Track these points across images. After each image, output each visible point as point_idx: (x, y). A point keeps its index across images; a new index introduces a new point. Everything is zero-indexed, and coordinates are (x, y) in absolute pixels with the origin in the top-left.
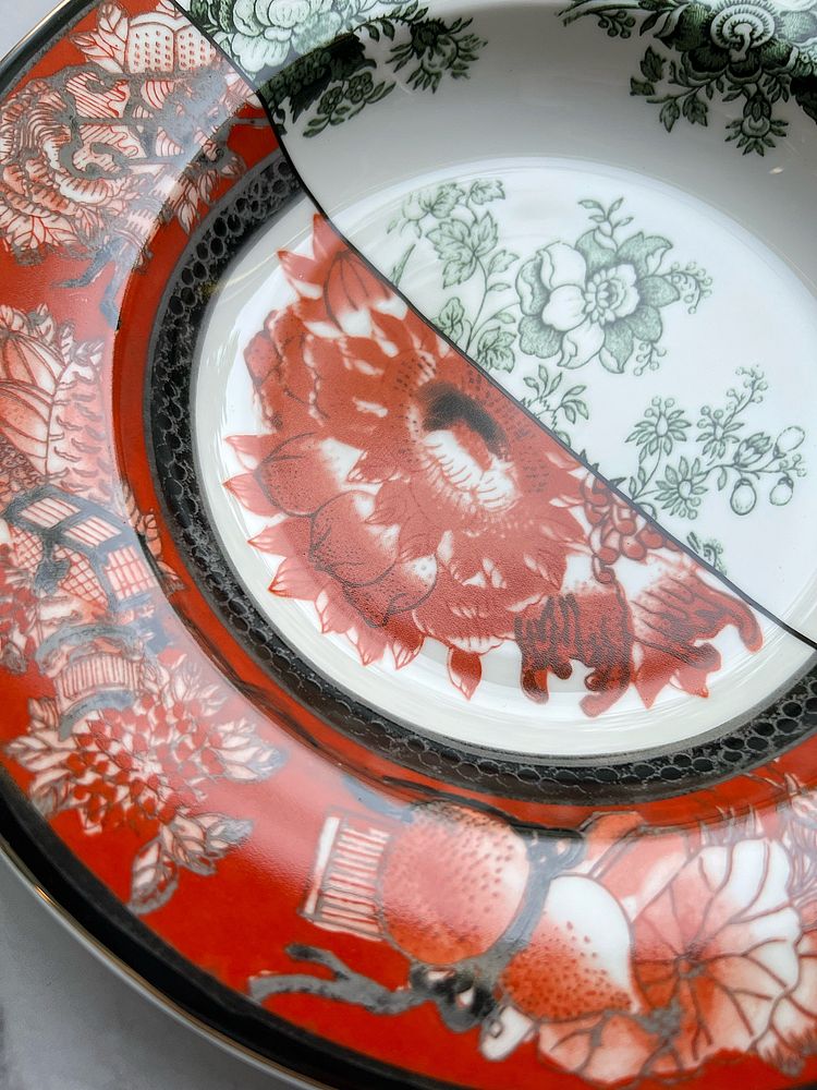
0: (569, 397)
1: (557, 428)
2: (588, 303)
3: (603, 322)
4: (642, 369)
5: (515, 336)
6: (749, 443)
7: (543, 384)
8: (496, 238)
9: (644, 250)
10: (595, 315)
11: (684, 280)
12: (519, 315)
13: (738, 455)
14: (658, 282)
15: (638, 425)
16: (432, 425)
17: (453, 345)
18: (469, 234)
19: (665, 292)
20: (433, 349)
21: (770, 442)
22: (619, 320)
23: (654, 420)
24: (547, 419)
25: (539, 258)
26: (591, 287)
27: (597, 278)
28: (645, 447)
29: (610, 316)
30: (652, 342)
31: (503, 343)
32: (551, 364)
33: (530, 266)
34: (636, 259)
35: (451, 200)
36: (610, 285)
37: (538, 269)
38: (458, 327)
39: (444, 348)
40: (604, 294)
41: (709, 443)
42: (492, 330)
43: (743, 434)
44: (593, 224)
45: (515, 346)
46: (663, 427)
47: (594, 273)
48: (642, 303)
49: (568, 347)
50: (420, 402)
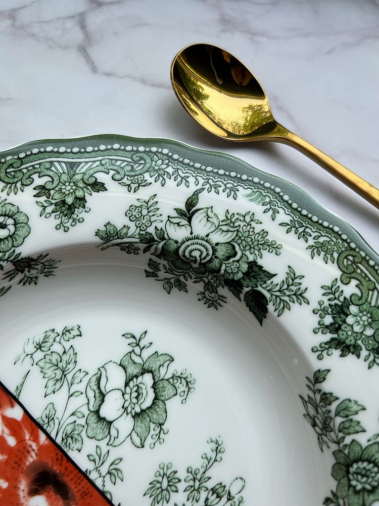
0: (113, 467)
1: (106, 489)
2: (126, 401)
3: (134, 414)
4: (154, 444)
5: (84, 427)
6: (214, 491)
7: (98, 459)
8: (75, 362)
9: (158, 364)
10: (129, 410)
11: (179, 381)
12: (86, 412)
13: (207, 499)
14: (165, 383)
15: (151, 484)
16: (33, 492)
17: (48, 435)
18: (61, 361)
19: (169, 390)
20: (36, 439)
21: (225, 489)
22: (143, 411)
23: (160, 479)
24: (99, 483)
25: (100, 372)
26: (128, 390)
27: (131, 384)
28: (154, 499)
29: (138, 410)
30: (161, 425)
31: (76, 432)
32: (103, 444)
33: (94, 379)
34: (153, 369)
35: (51, 340)
36: (138, 388)
37: (99, 380)
38: (51, 423)
39: (43, 438)
40: (134, 395)
41: (191, 492)
42: (71, 423)
43: (210, 484)
44: (130, 349)
45: (83, 434)
46: (165, 484)
47: (130, 380)
48: (156, 398)
49: (113, 432)
50: (27, 476)
